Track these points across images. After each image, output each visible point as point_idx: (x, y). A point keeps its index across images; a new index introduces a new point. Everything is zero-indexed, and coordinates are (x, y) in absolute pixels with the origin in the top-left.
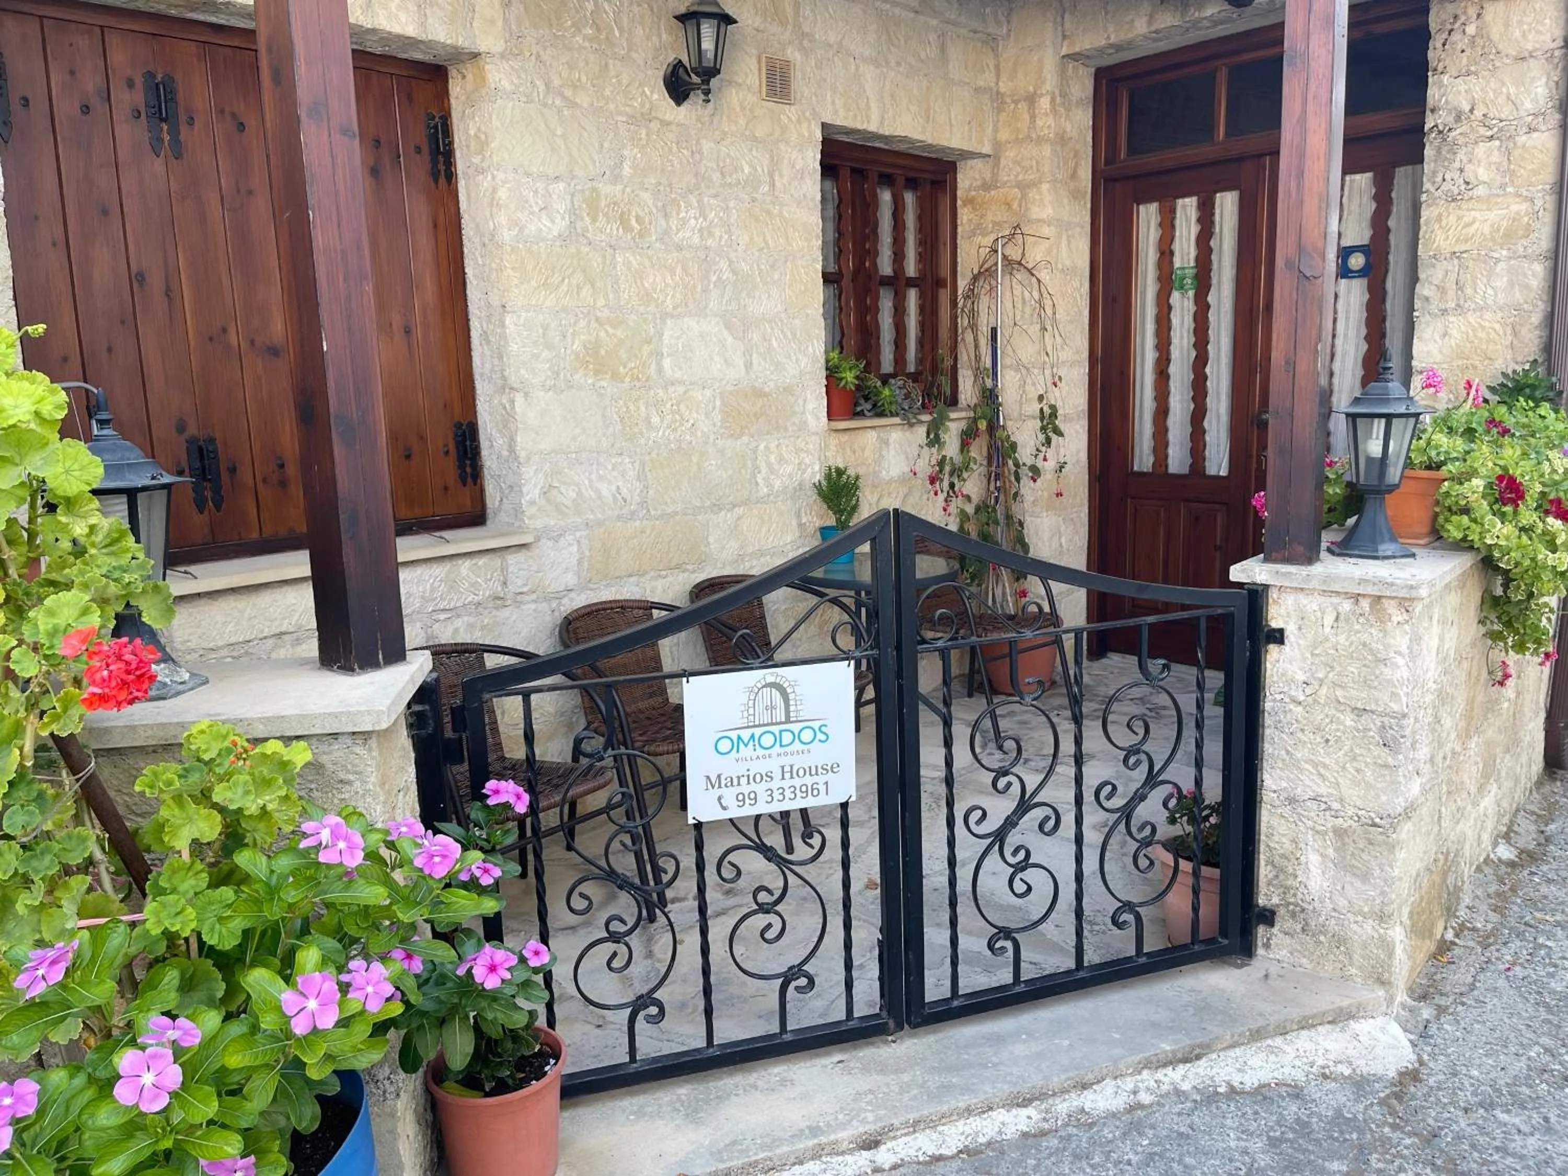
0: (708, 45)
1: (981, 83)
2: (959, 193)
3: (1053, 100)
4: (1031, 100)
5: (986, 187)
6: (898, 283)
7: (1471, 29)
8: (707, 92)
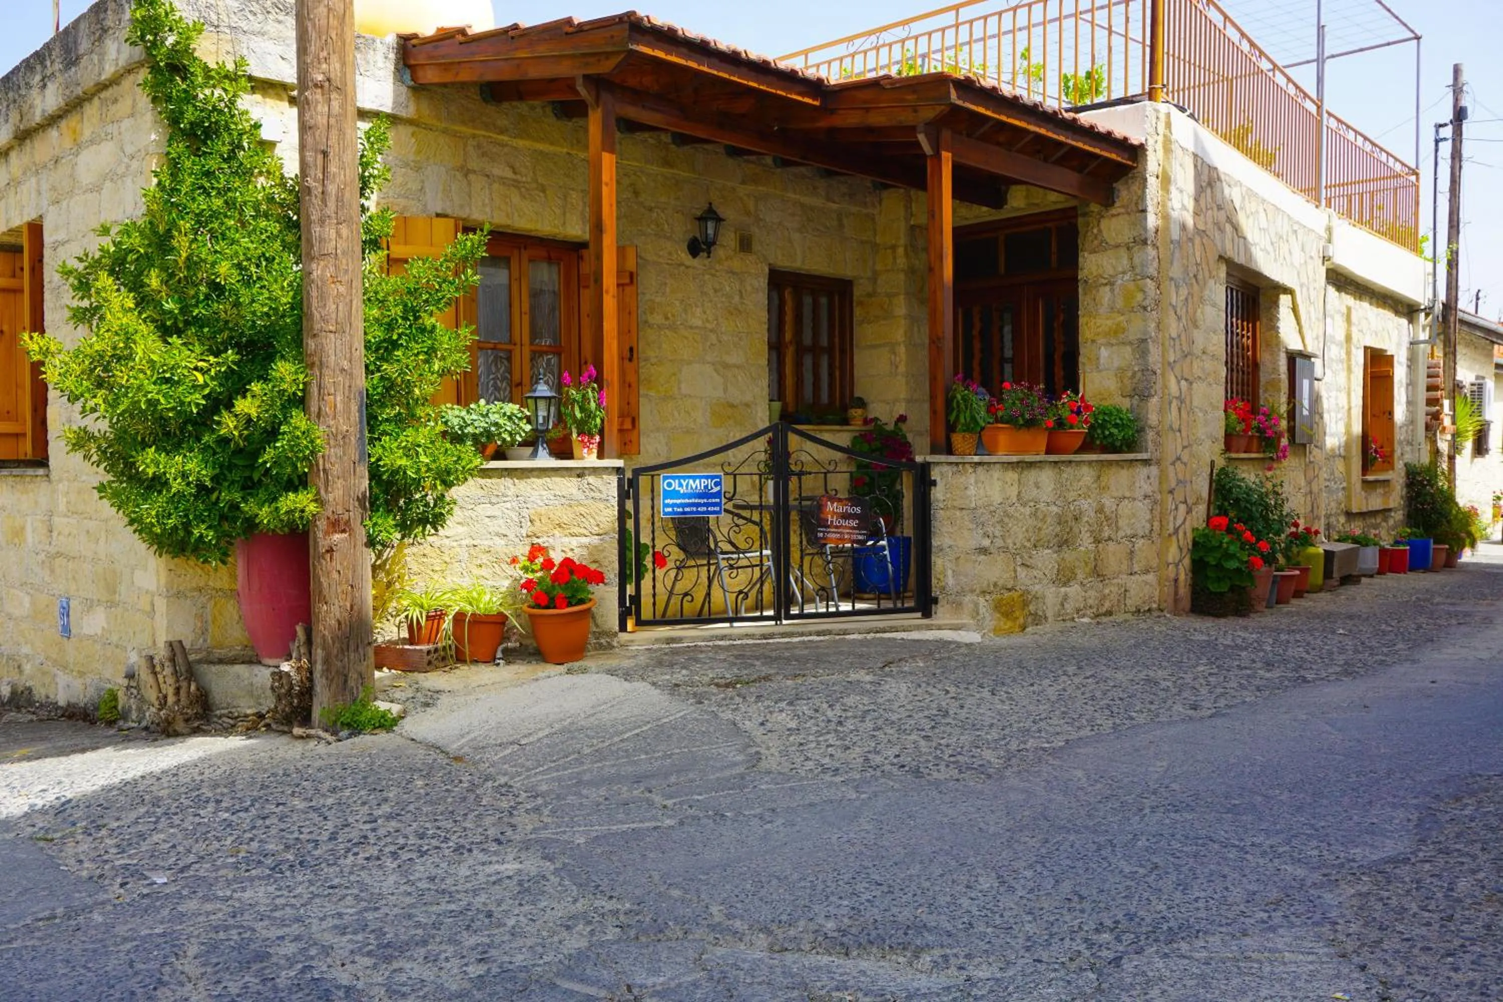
0: (710, 231)
1: (865, 238)
2: (855, 298)
3: (906, 250)
4: (894, 248)
5: (869, 295)
6: (815, 349)
7: (1095, 231)
8: (709, 253)
